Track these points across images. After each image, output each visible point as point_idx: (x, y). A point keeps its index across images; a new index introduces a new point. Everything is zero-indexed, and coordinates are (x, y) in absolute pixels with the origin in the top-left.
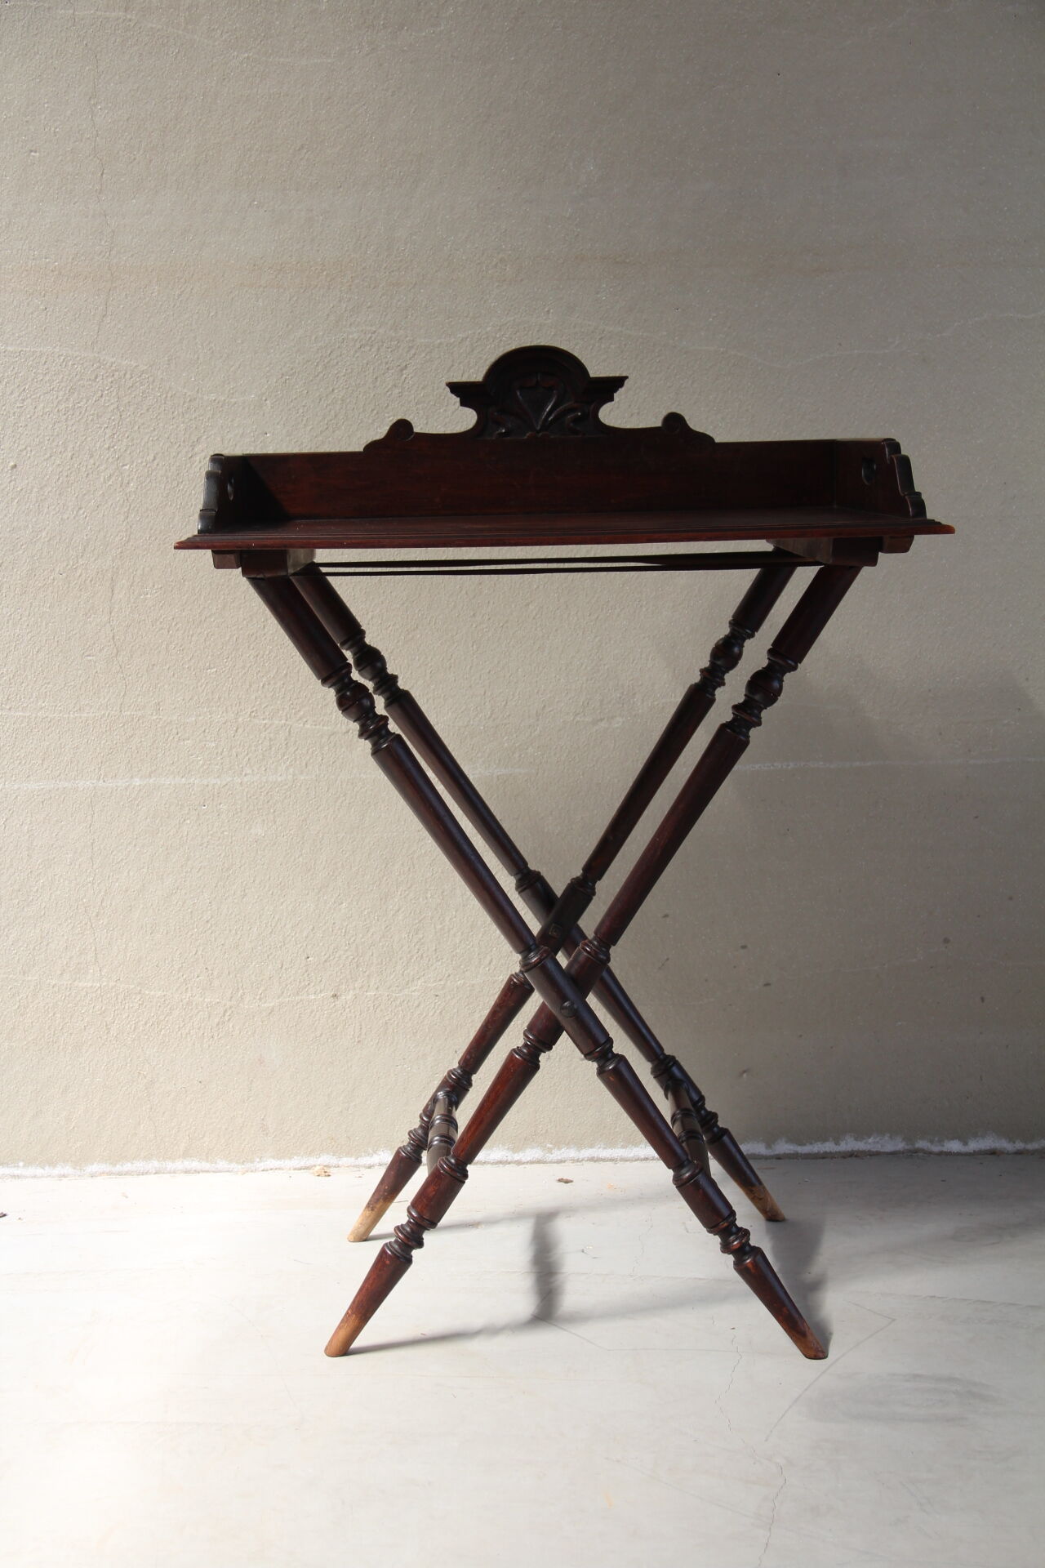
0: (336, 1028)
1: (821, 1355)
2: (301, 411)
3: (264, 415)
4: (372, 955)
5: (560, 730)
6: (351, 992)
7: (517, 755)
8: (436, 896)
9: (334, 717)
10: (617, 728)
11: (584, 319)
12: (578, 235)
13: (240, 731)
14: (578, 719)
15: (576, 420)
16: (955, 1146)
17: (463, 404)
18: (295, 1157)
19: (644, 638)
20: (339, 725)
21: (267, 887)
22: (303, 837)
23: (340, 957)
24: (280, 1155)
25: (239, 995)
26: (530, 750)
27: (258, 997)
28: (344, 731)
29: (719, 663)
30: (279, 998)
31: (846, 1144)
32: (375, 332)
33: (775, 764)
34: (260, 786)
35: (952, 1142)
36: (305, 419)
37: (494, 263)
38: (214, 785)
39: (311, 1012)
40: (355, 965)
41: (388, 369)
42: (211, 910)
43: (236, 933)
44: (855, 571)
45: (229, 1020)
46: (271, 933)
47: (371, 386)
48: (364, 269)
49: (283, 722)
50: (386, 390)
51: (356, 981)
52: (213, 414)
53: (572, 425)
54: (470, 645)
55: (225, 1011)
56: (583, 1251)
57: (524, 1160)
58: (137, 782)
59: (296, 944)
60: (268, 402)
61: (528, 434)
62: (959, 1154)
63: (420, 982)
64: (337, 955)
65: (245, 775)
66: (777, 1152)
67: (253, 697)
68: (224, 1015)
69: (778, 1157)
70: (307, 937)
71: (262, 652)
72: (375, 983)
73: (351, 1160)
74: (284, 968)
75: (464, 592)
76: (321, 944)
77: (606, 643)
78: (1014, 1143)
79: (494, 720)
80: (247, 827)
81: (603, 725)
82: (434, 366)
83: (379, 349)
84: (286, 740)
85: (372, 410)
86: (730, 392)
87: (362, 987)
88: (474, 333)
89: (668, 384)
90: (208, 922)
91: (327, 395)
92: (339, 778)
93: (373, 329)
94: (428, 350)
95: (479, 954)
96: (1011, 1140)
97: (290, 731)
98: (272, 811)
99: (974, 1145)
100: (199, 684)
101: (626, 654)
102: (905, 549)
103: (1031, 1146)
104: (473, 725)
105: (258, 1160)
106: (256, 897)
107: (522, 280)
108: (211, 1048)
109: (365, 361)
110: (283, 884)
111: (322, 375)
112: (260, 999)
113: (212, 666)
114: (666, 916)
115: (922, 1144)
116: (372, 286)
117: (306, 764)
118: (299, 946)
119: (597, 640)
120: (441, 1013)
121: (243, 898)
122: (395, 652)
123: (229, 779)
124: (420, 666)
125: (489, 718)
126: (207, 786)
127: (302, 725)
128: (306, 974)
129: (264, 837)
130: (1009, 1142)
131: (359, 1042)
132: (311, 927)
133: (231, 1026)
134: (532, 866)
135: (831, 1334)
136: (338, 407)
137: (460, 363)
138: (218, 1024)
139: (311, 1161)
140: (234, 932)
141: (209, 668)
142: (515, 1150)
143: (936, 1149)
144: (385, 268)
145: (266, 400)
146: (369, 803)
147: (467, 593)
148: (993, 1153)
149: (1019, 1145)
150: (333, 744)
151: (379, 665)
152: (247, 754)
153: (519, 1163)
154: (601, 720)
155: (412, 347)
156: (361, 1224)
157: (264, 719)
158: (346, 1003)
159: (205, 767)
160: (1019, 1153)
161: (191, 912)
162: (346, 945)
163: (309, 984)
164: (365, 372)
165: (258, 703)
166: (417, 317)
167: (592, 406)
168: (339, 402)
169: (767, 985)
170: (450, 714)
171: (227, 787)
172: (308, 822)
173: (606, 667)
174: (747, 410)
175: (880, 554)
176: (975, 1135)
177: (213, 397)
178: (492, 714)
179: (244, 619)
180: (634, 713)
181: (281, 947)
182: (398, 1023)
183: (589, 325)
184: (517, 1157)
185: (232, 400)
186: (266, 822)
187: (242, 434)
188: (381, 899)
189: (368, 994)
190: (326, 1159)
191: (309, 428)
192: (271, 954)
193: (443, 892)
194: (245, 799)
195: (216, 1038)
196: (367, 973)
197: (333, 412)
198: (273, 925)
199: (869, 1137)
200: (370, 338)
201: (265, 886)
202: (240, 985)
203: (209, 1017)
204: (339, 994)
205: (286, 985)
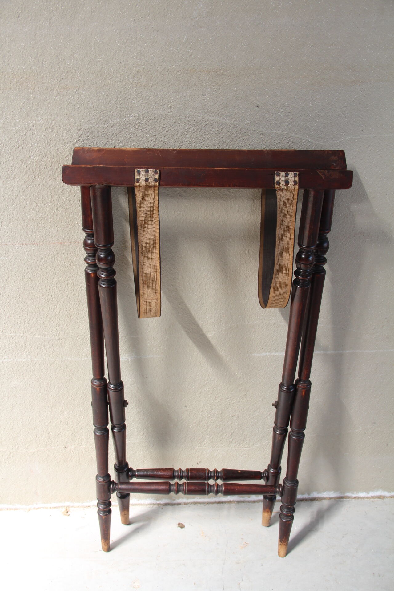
0: (67, 459)
2: (10, 169)
4: (82, 432)
6: (73, 446)
7: (155, 349)
9: (50, 332)
11: (195, 112)
12: (191, 55)
18: (53, 503)
20: (54, 336)
21: (24, 406)
22: (40, 385)
23: (66, 433)
24: (45, 502)
25: (16, 447)
26: (162, 347)
27: (26, 448)
28: (57, 339)
30: (36, 448)
32: (54, 120)
34: (13, 364)
35: (362, 493)
36: (14, 174)
37: (133, 74)
39: (54, 453)
40: (74, 436)
41: (65, 143)
43: (11, 424)
45: (13, 457)
46: (29, 424)
48: (43, 77)
49: (22, 335)
50: (65, 156)
51: (75, 442)
55: (11, 453)
57: (161, 503)
59: (42, 428)
64: (64, 432)
65: (4, 359)
67: (3, 323)
68: (10, 455)
70: (48, 425)
71: (5, 301)
72: (85, 443)
73: (80, 504)
74: (38, 437)
76: (55, 428)
78: (390, 493)
83: (58, 131)
84: (25, 343)
87: (78, 444)
88: (121, 121)
91: (26, 160)
92: (57, 360)
93: (53, 118)
94: (91, 131)
95: (137, 431)
96: (389, 492)
97: (26, 339)
98: (22, 374)
99: (371, 494)
105: (35, 504)
106: (19, 410)
107: (152, 86)
109: (49, 139)
110: (32, 405)
111: (21, 147)
112: (27, 449)
115: (348, 494)
116: (50, 89)
117: (38, 354)
118: (44, 429)
121: (12, 410)
122: (82, 301)
127: (32, 336)
128: (49, 440)
129: (19, 385)
130: (389, 493)
131: (79, 464)
132: (49, 422)
133: (14, 459)
136: (34, 167)
137: (112, 140)
138: (8, 458)
139: (61, 504)
140: (9, 423)
144: (58, 76)
146: (74, 371)
148: (379, 497)
150: (51, 345)
152: (4, 349)
155: (80, 129)
157: (11, 333)
158: (71, 450)
160: (392, 496)
162: (68, 428)
163: (51, 443)
165: (6, 326)
166: (82, 110)
168: (35, 164)
176: (373, 491)
181: (35, 429)
183: (199, 116)
186: (19, 379)
188: (85, 410)
189: (82, 446)
190: (67, 504)
191: (17, 180)
192: (30, 432)
195: (7, 463)
196: (81, 439)
197: (31, 170)
198: (29, 421)
199: (324, 492)
200: (51, 124)
201: (23, 405)
202: (16, 444)
203: (3, 456)
204: (67, 447)
205: (40, 444)
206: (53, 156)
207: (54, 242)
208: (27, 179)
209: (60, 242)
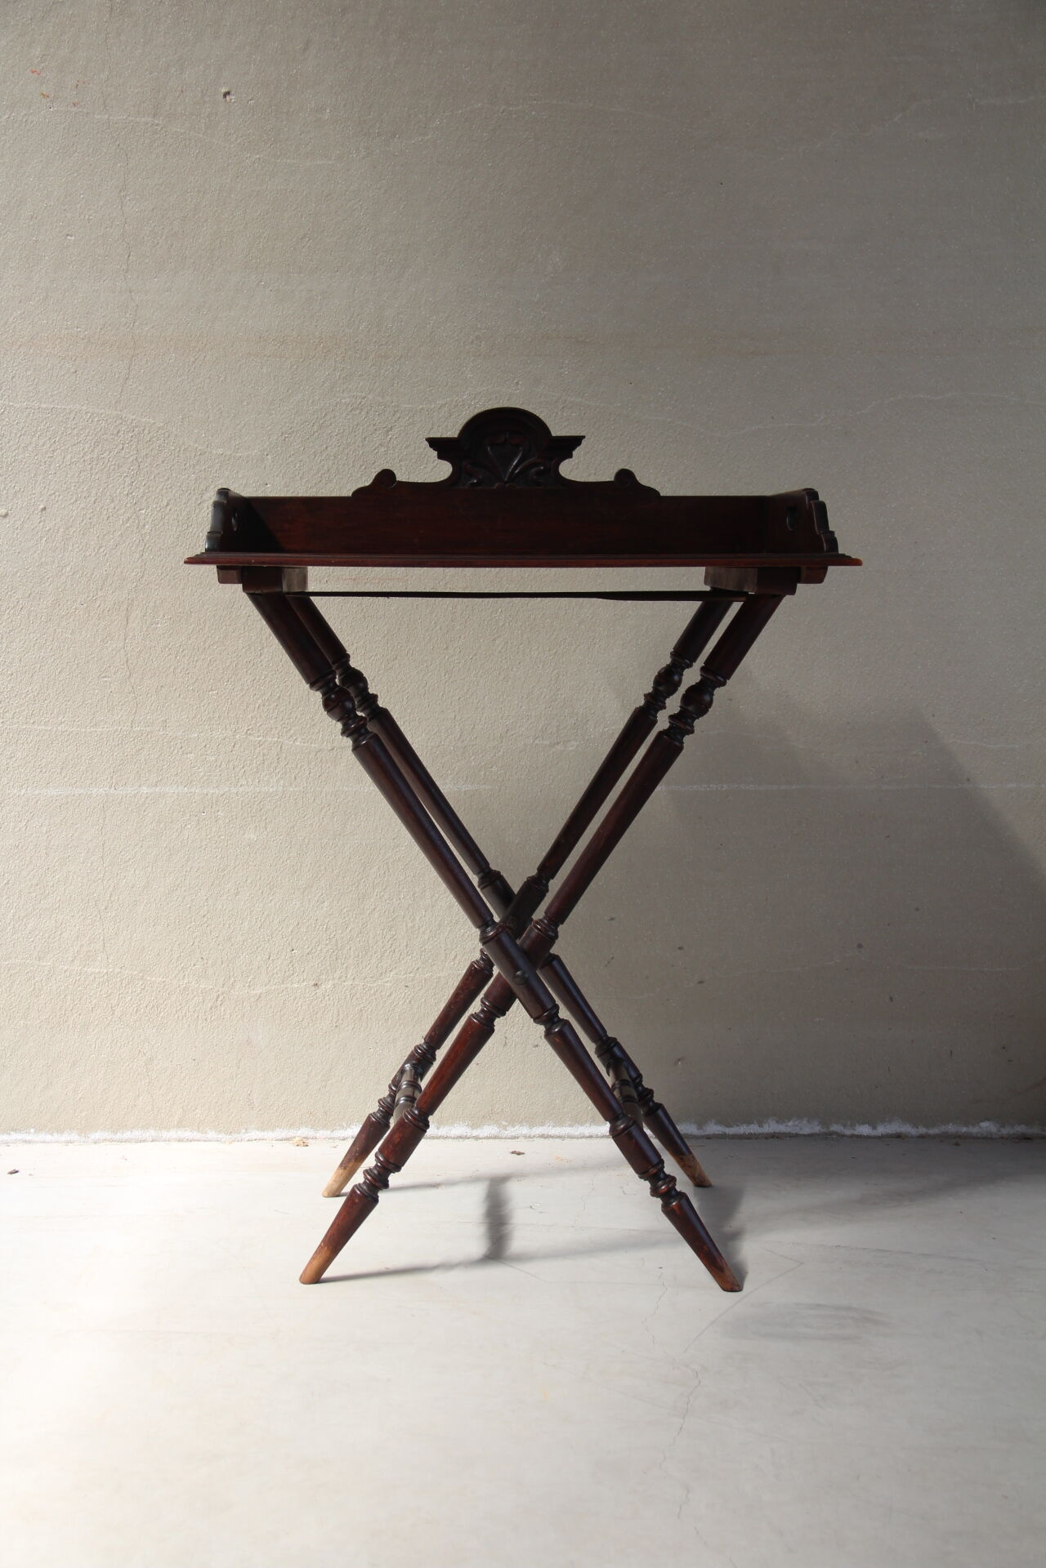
0: (317, 1013)
1: (737, 1288)
2: (298, 465)
3: (265, 467)
4: (350, 949)
5: (520, 752)
6: (331, 981)
7: (482, 773)
8: (408, 897)
10: (572, 751)
11: (549, 391)
12: (544, 318)
13: (237, 747)
14: (537, 742)
15: (539, 473)
16: (865, 1130)
17: (440, 457)
18: (278, 1129)
19: (597, 671)
20: (325, 743)
21: (258, 886)
22: (291, 842)
23: (321, 950)
24: (263, 1127)
25: (231, 982)
26: (494, 769)
27: (247, 985)
28: (330, 748)
29: (661, 688)
30: (266, 986)
31: (769, 1126)
32: (365, 398)
33: (711, 786)
34: (253, 796)
35: (862, 1126)
36: (301, 472)
37: (470, 340)
38: (213, 794)
39: (295, 999)
40: (334, 957)
41: (375, 430)
42: (207, 905)
43: (229, 927)
44: (778, 599)
45: (221, 1004)
46: (260, 927)
47: (361, 444)
48: (356, 342)
49: (276, 739)
50: (374, 448)
51: (335, 971)
52: (221, 466)
53: (535, 477)
54: (443, 674)
55: (218, 997)
56: (531, 1207)
57: (481, 1136)
58: (145, 790)
59: (283, 937)
60: (269, 457)
61: (496, 485)
62: (868, 1137)
63: (392, 973)
64: (319, 949)
65: (241, 786)
66: (707, 1133)
67: (250, 716)
68: (217, 1000)
69: (708, 1137)
70: (292, 932)
71: (258, 678)
72: (352, 974)
73: (328, 1133)
74: (271, 959)
75: (438, 627)
76: (305, 938)
77: (563, 675)
78: (918, 1128)
79: (463, 741)
80: (241, 832)
81: (559, 747)
82: (416, 429)
83: (368, 412)
84: (278, 755)
85: (361, 466)
86: (676, 457)
87: (340, 978)
88: (452, 401)
89: (622, 449)
90: (204, 916)
91: (321, 453)
92: (324, 790)
93: (364, 394)
94: (411, 414)
95: (445, 950)
96: (915, 1126)
97: (281, 748)
98: (264, 818)
99: (881, 1130)
100: (202, 704)
101: (581, 685)
102: (820, 580)
103: (933, 1131)
104: (443, 745)
105: (244, 1131)
106: (248, 895)
107: (494, 356)
108: (205, 1030)
109: (356, 423)
110: (272, 884)
111: (317, 434)
112: (249, 986)
113: (213, 688)
114: (612, 919)
115: (835, 1128)
116: (363, 358)
117: (295, 778)
118: (285, 939)
119: (556, 671)
120: (410, 1002)
121: (236, 896)
122: (376, 680)
123: (227, 789)
124: (398, 692)
125: (459, 739)
126: (207, 795)
127: (292, 742)
128: (291, 965)
129: (256, 841)
130: (913, 1127)
131: (336, 1026)
132: (296, 923)
133: (222, 1010)
134: (493, 867)
135: (747, 1273)
136: (330, 462)
137: (439, 426)
138: (211, 1008)
139: (291, 1133)
140: (227, 926)
141: (212, 690)
142: (474, 1126)
143: (848, 1132)
144: (375, 342)
145: (267, 455)
147: (440, 628)
148: (899, 1136)
149: (922, 1130)
151: (361, 685)
152: (243, 767)
153: (477, 1138)
154: (558, 743)
155: (397, 411)
156: (335, 1181)
157: (258, 737)
158: (326, 991)
159: (205, 778)
160: (921, 1137)
161: (190, 907)
162: (327, 940)
163: (293, 974)
164: (355, 432)
165: (254, 722)
166: (402, 385)
167: (554, 461)
168: (332, 458)
169: (701, 982)
170: (424, 735)
171: (224, 796)
172: (296, 829)
173: (563, 696)
174: (691, 473)
175: (799, 585)
176: (883, 1121)
177: (220, 451)
178: (460, 736)
179: (243, 648)
180: (587, 738)
181: (269, 940)
182: (371, 1011)
183: (553, 396)
184: (475, 1133)
185: (238, 454)
186: (258, 828)
187: (246, 484)
188: (359, 899)
189: (346, 984)
190: (304, 1132)
192: (260, 946)
193: (414, 894)
194: (240, 807)
195: (209, 1020)
196: (345, 965)
197: (326, 468)
198: (263, 921)
199: (789, 1121)
200: (360, 403)
201: (256, 885)
202: (232, 974)
203: (204, 1001)
204: (319, 983)
205: (273, 974)
206: (359, 446)
207: (344, 577)
208: (319, 479)
209: (354, 577)
